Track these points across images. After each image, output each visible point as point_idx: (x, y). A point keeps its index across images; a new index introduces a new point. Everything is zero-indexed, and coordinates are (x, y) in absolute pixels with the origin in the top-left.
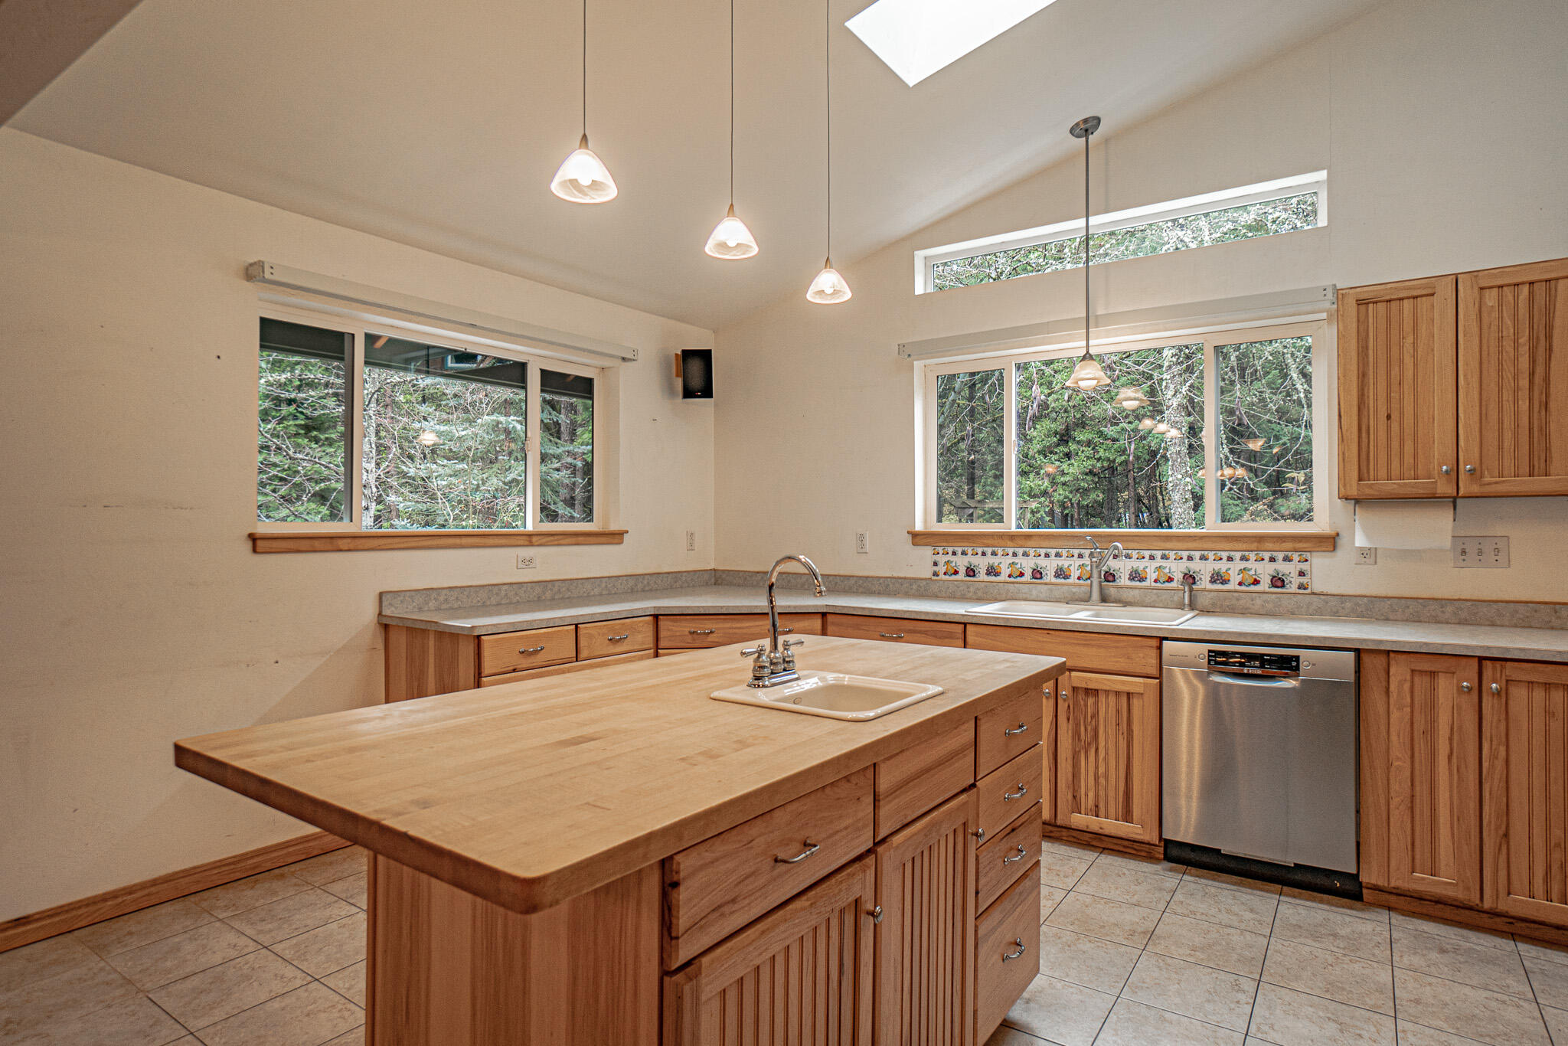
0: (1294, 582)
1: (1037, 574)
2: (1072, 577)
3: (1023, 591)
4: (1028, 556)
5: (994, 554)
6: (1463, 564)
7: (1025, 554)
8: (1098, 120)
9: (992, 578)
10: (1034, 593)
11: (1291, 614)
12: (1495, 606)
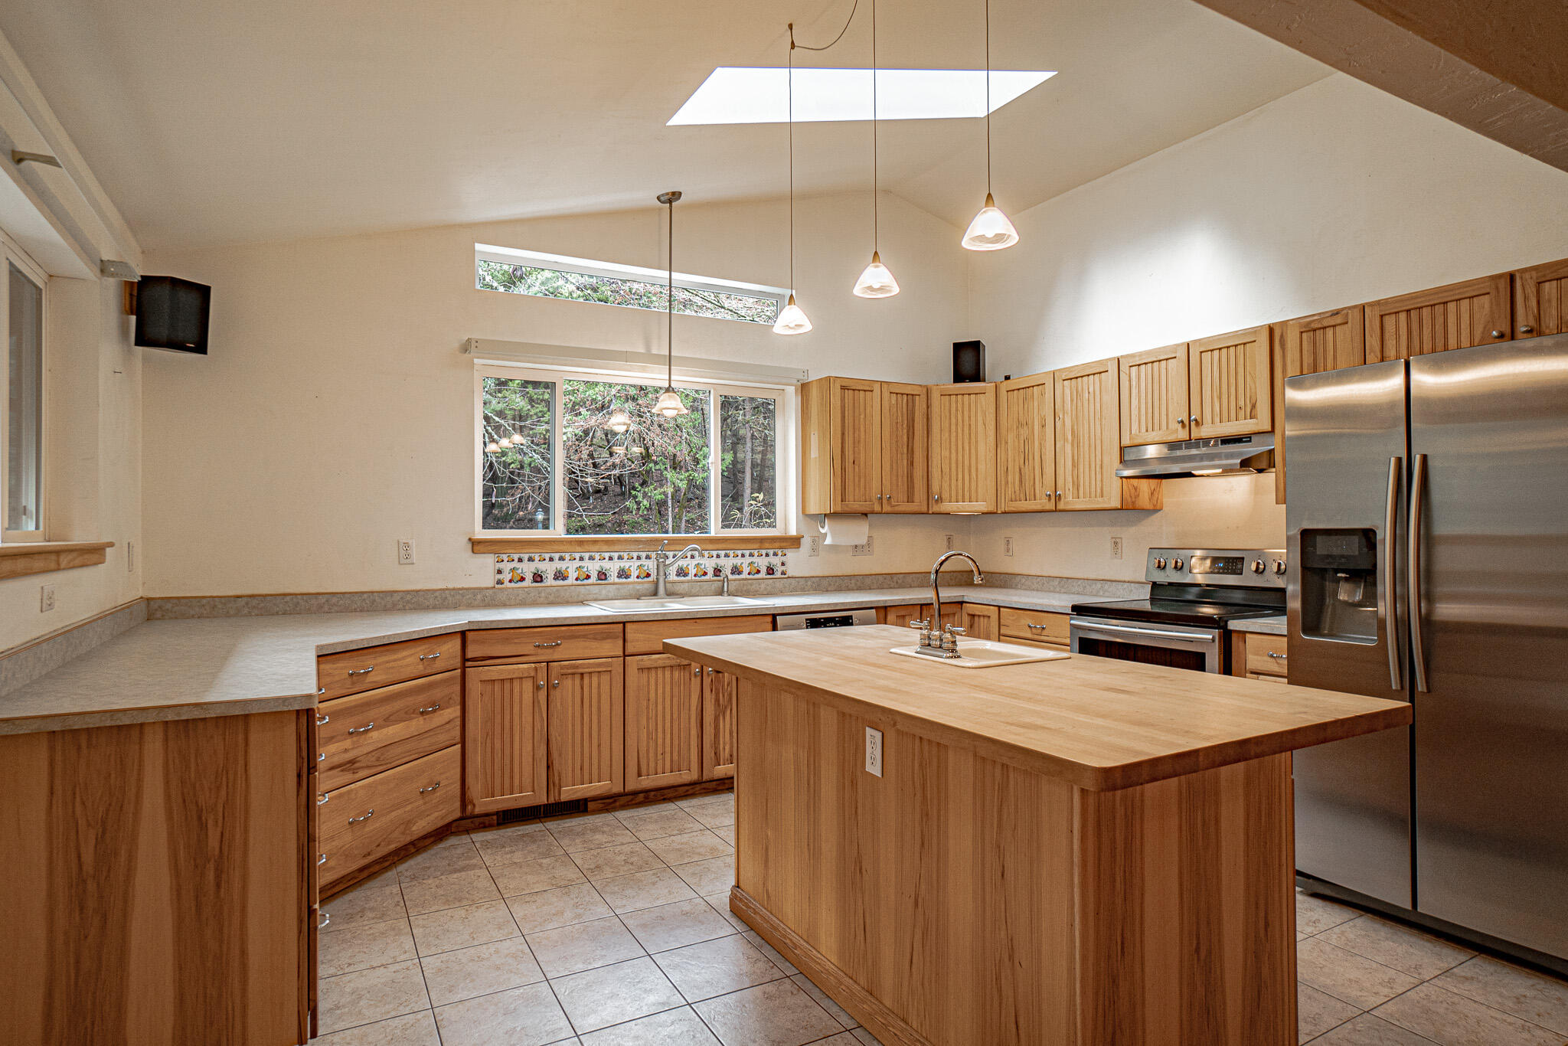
0: (779, 569)
1: (602, 575)
2: (632, 577)
3: (594, 592)
4: (594, 559)
5: (562, 559)
6: (855, 553)
7: (591, 558)
8: (680, 193)
9: (561, 583)
10: (604, 592)
11: (781, 593)
12: (870, 577)
